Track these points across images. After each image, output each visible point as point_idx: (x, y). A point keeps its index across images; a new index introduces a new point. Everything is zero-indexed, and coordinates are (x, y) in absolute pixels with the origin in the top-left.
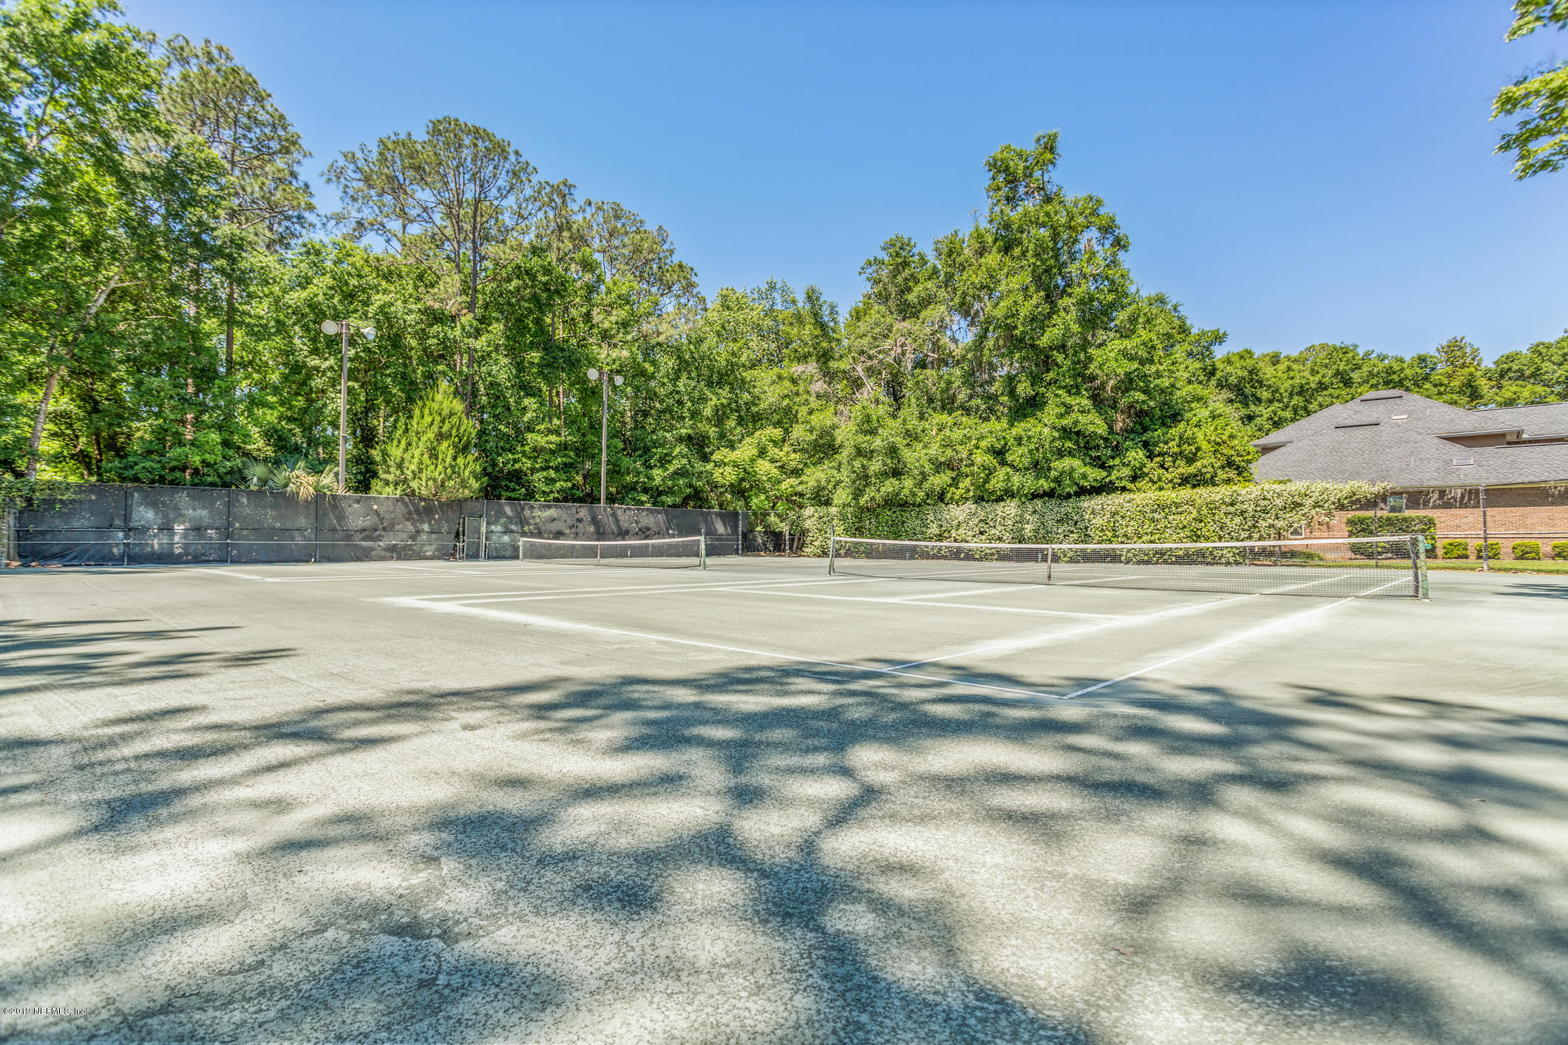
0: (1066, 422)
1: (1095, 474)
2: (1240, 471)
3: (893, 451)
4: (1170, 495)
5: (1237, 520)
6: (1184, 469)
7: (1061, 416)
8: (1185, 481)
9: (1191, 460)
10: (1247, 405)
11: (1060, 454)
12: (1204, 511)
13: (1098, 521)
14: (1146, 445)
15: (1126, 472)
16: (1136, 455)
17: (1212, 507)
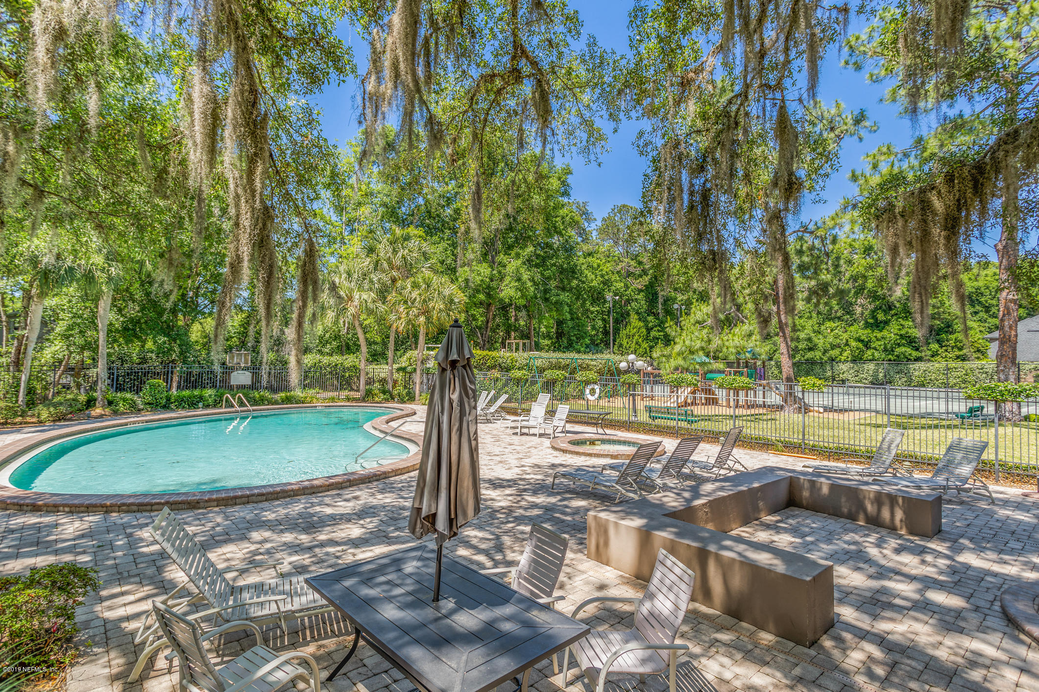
0: (903, 332)
1: (915, 354)
2: (983, 353)
3: (809, 340)
4: (952, 364)
5: (984, 375)
6: (958, 353)
7: (900, 330)
8: (958, 357)
9: (960, 349)
10: (974, 306)
11: (899, 345)
12: (969, 371)
13: (917, 373)
14: (938, 341)
15: (929, 353)
16: (935, 346)
17: (972, 370)
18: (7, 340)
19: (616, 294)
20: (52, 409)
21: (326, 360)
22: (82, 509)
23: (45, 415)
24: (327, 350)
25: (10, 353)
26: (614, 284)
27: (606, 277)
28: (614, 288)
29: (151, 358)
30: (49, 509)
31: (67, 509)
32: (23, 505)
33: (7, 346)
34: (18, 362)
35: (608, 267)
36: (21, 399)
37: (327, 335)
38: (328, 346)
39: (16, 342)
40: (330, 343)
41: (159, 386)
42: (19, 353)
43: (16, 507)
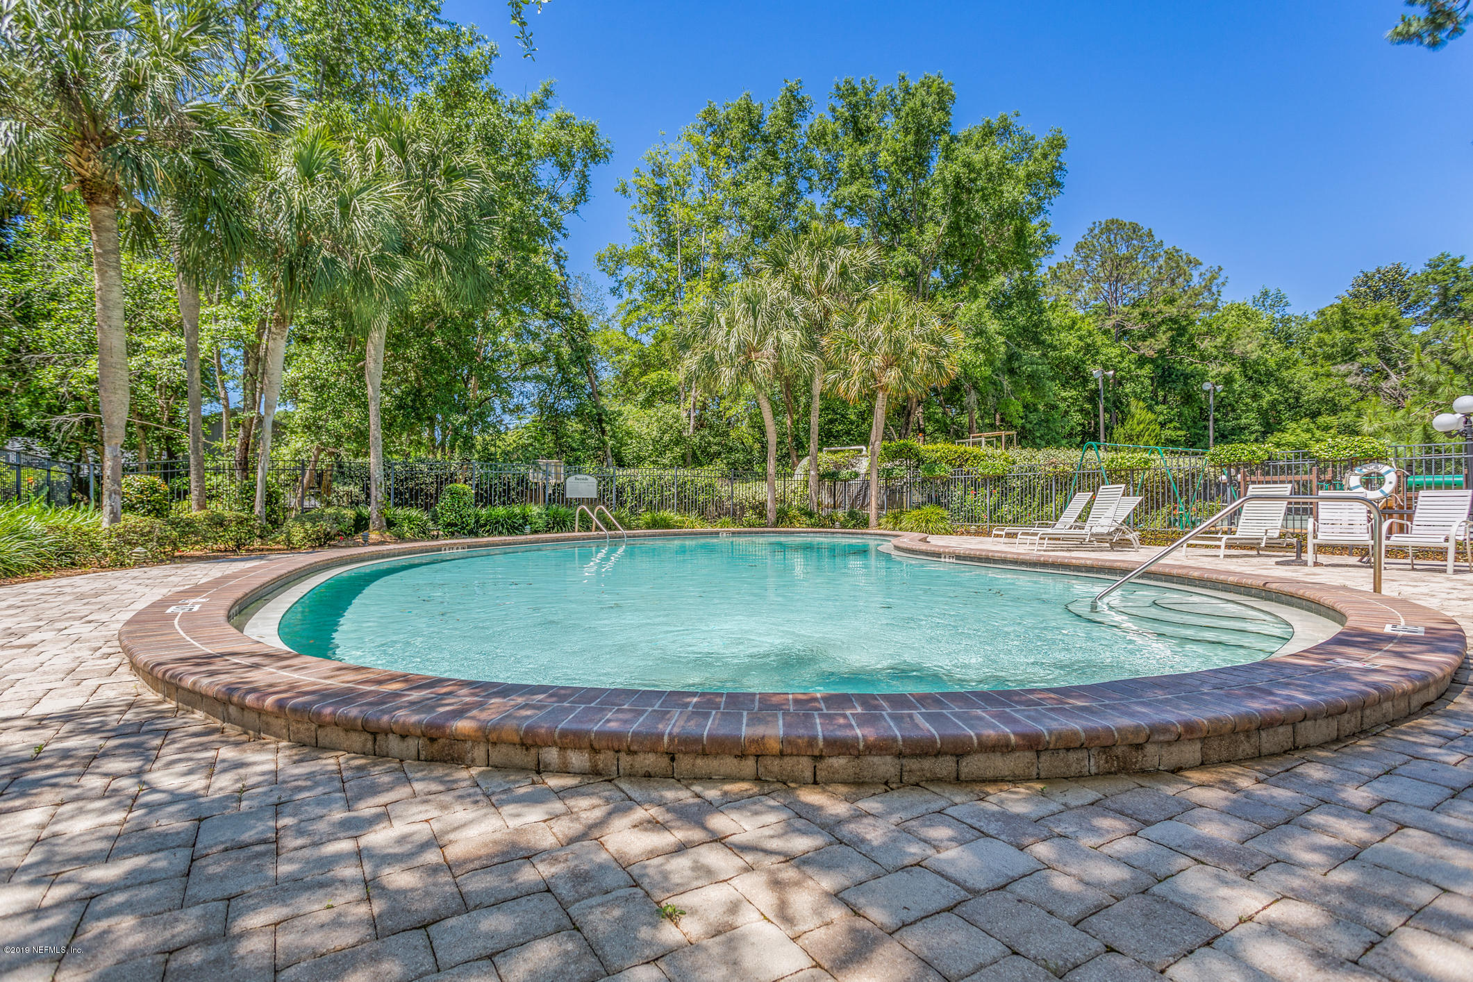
18: (229, 429)
19: (1106, 368)
20: (308, 525)
21: (669, 474)
22: (648, 761)
23: (298, 534)
24: (666, 461)
25: (234, 449)
26: (1104, 350)
27: (1089, 341)
28: (1103, 358)
29: (421, 472)
30: (497, 755)
31: (578, 759)
32: (388, 731)
33: (228, 438)
34: (246, 463)
35: (1089, 324)
36: (257, 509)
37: (666, 438)
38: (668, 454)
39: (241, 432)
40: (671, 450)
41: (465, 494)
42: (247, 449)
43: (357, 740)
